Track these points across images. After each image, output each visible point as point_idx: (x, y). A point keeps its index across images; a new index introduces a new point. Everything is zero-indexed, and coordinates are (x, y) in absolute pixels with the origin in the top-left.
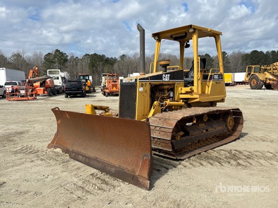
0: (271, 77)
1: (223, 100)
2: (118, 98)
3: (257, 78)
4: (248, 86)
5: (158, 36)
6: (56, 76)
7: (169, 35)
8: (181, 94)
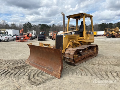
0: (115, 33)
1: (93, 42)
2: (55, 41)
3: (109, 34)
4: (105, 37)
5: (69, 17)
6: (32, 32)
7: (73, 16)
8: (79, 39)
